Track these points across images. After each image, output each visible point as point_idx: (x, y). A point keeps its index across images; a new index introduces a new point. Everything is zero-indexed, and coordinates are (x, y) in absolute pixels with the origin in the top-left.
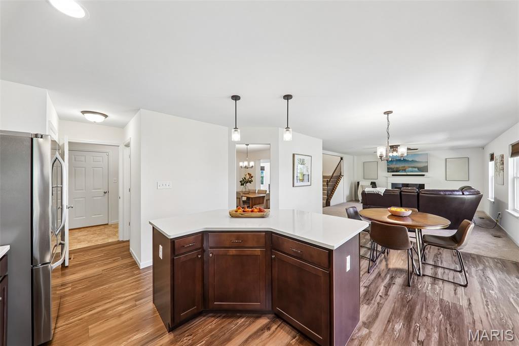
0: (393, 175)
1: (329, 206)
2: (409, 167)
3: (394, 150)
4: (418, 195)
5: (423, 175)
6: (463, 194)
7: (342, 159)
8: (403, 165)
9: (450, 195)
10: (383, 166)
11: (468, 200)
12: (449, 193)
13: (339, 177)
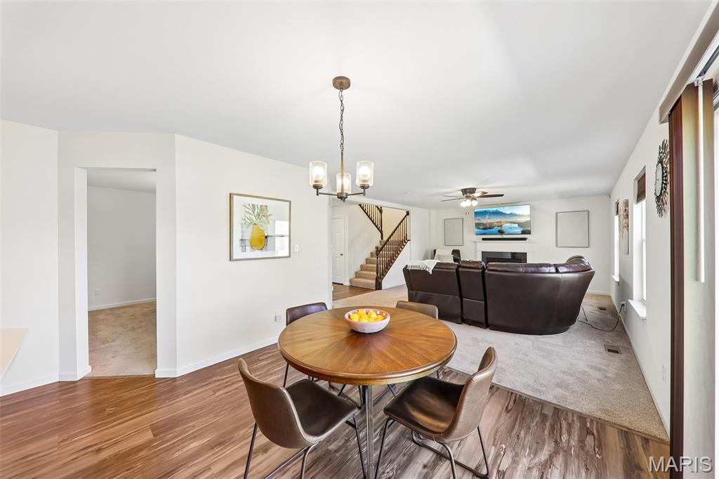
0: (483, 239)
1: (380, 289)
2: (507, 222)
3: (467, 197)
4: (483, 272)
5: (525, 239)
6: (557, 271)
7: (408, 214)
8: (498, 220)
9: (535, 273)
10: (471, 221)
11: (565, 281)
12: (533, 269)
13: (402, 243)
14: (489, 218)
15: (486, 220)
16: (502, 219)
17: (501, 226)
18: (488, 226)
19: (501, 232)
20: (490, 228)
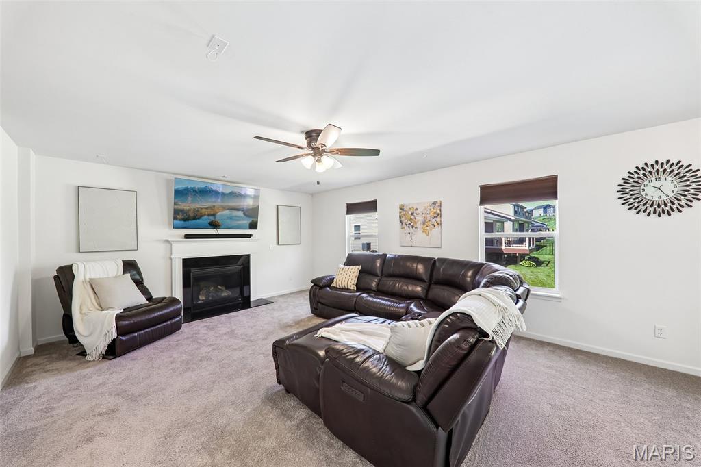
0: (188, 237)
2: (224, 208)
5: (249, 236)
8: (209, 204)
14: (193, 202)
15: (190, 205)
16: (218, 202)
17: (214, 215)
18: (191, 214)
19: (214, 225)
20: (195, 218)
